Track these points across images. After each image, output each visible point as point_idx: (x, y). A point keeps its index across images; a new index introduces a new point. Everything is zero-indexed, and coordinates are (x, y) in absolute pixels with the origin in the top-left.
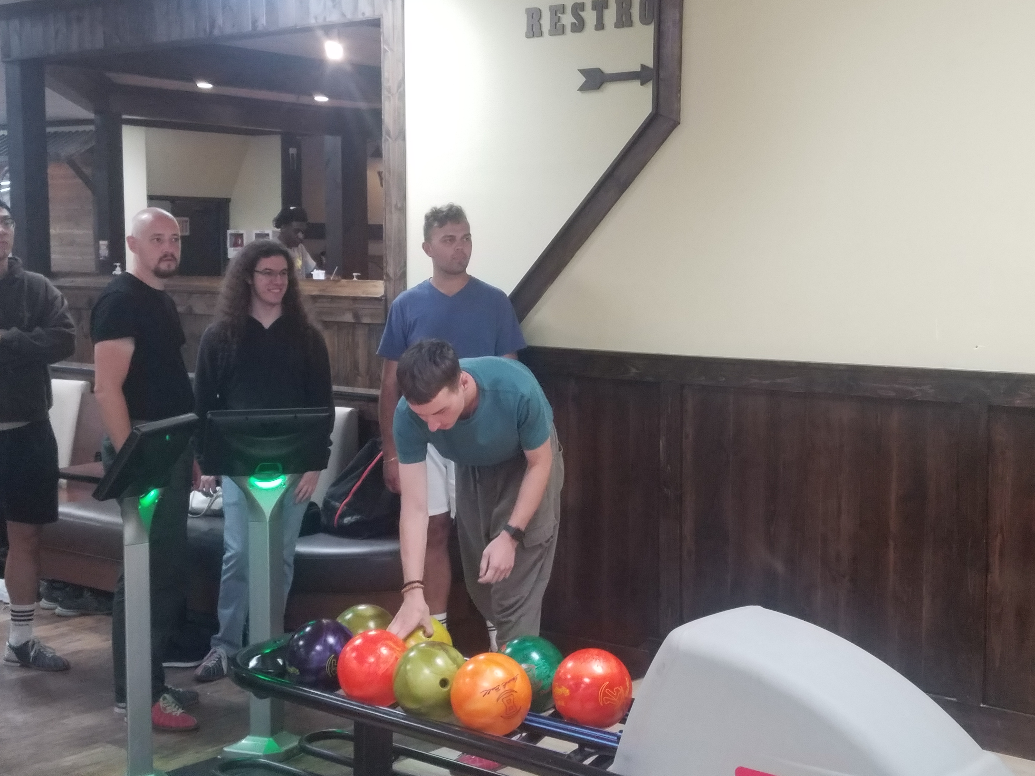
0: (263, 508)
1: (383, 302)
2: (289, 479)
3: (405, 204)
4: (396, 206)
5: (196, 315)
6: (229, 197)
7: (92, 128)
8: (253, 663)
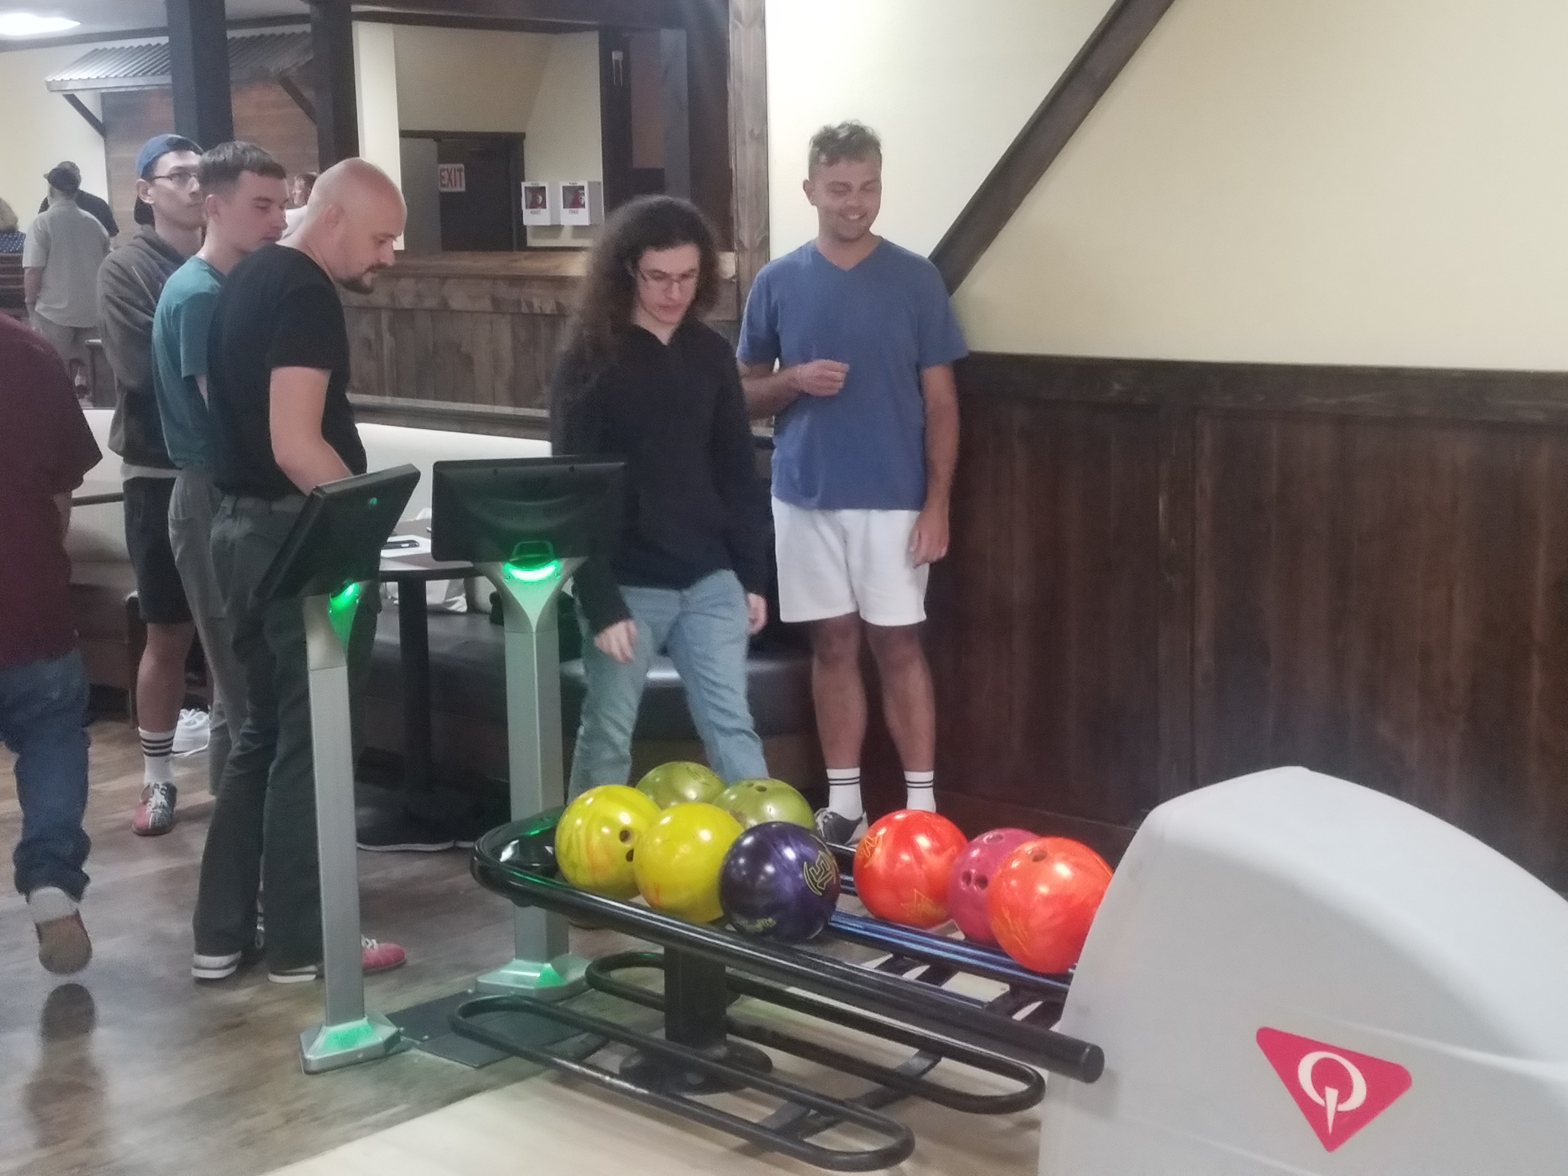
0: (526, 611)
1: (734, 287)
2: (565, 567)
3: (765, 129)
4: (752, 132)
5: (453, 311)
6: (522, 131)
7: (307, 28)
8: (507, 854)
